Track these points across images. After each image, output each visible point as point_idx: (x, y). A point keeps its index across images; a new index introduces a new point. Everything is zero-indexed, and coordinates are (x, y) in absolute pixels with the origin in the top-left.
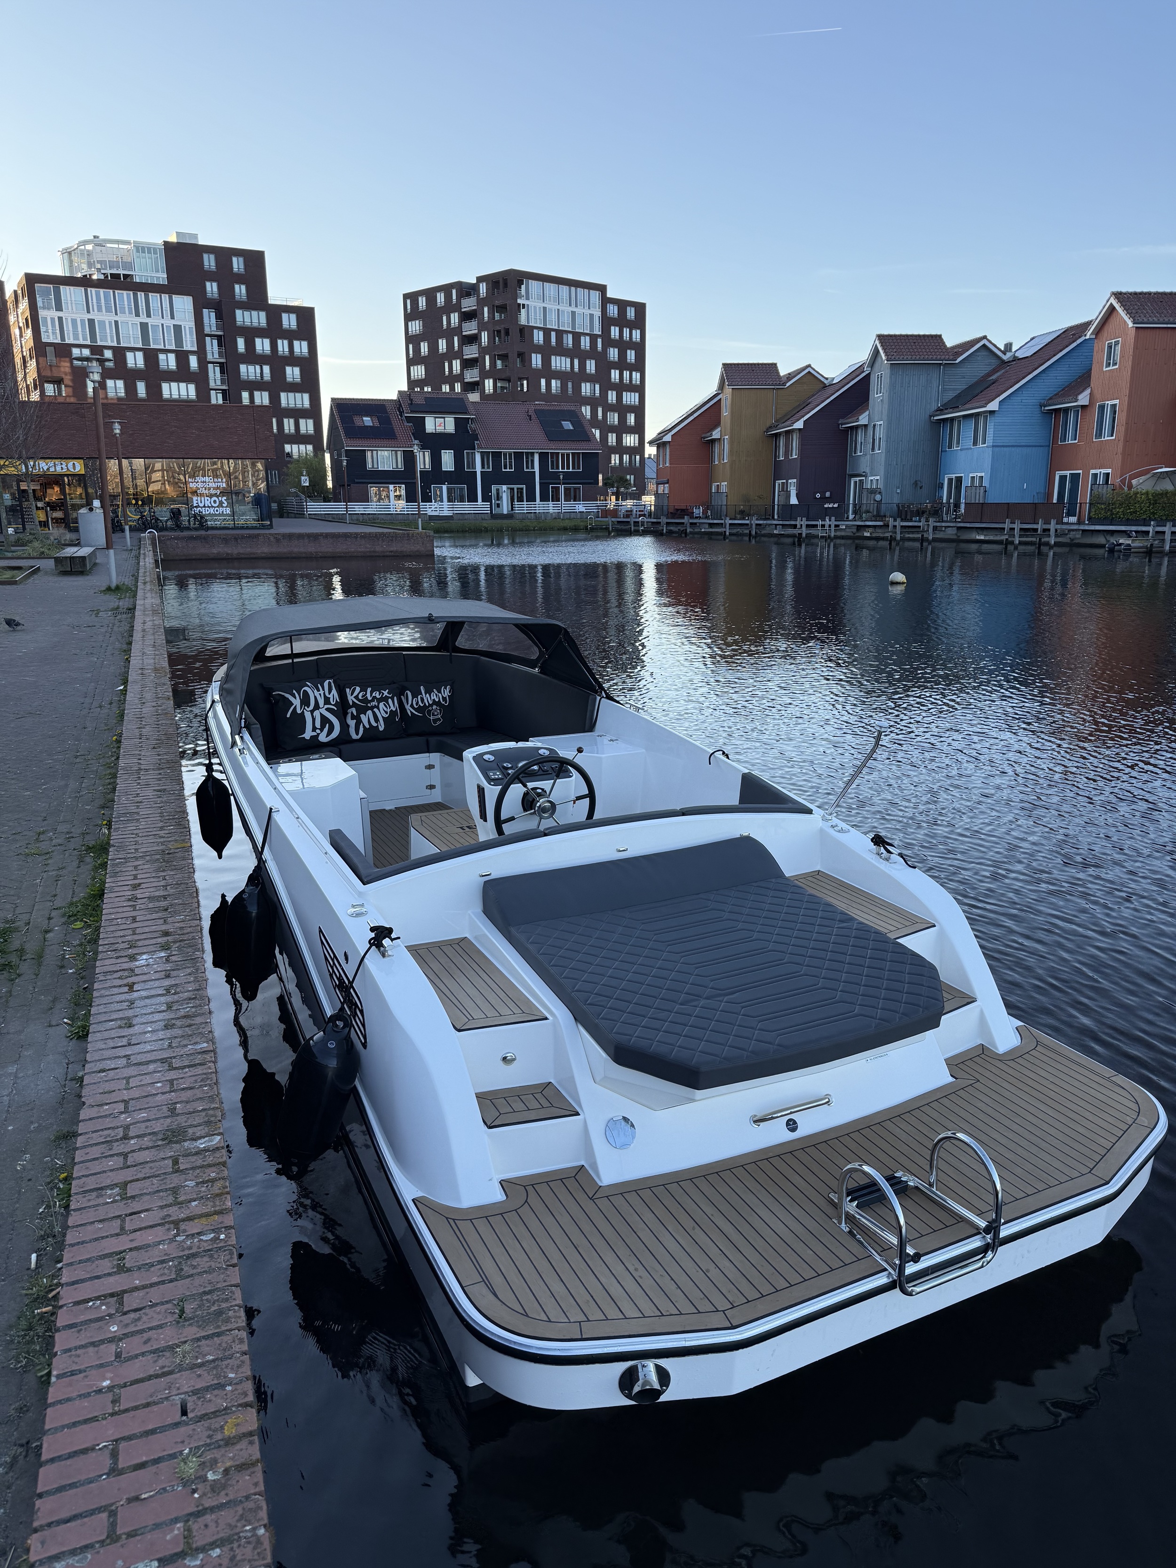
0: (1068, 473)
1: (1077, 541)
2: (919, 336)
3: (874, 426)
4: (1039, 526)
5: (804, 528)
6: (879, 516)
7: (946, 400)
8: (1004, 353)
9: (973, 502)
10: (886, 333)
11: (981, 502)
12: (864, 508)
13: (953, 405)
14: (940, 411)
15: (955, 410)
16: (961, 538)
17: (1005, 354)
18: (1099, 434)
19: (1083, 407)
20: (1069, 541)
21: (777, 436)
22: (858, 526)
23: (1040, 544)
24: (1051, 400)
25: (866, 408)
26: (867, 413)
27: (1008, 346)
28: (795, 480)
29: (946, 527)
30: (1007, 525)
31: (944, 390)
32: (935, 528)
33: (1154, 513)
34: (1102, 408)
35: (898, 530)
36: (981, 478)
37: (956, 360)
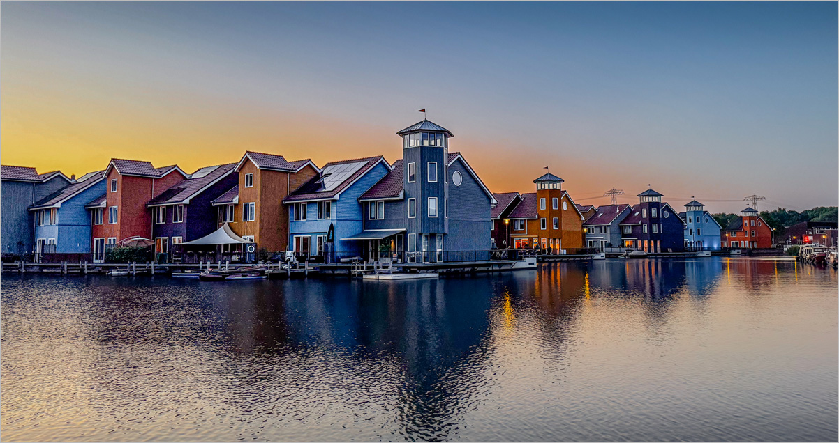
0: (99, 239)
1: (99, 272)
4: (80, 265)
7: (37, 200)
8: (71, 179)
9: (50, 252)
11: (54, 253)
13: (40, 203)
14: (34, 206)
15: (41, 206)
18: (111, 221)
19: (105, 208)
24: (89, 204)
27: (73, 177)
29: (31, 266)
30: (62, 265)
31: (36, 196)
34: (111, 208)
36: (54, 240)
37: (42, 181)
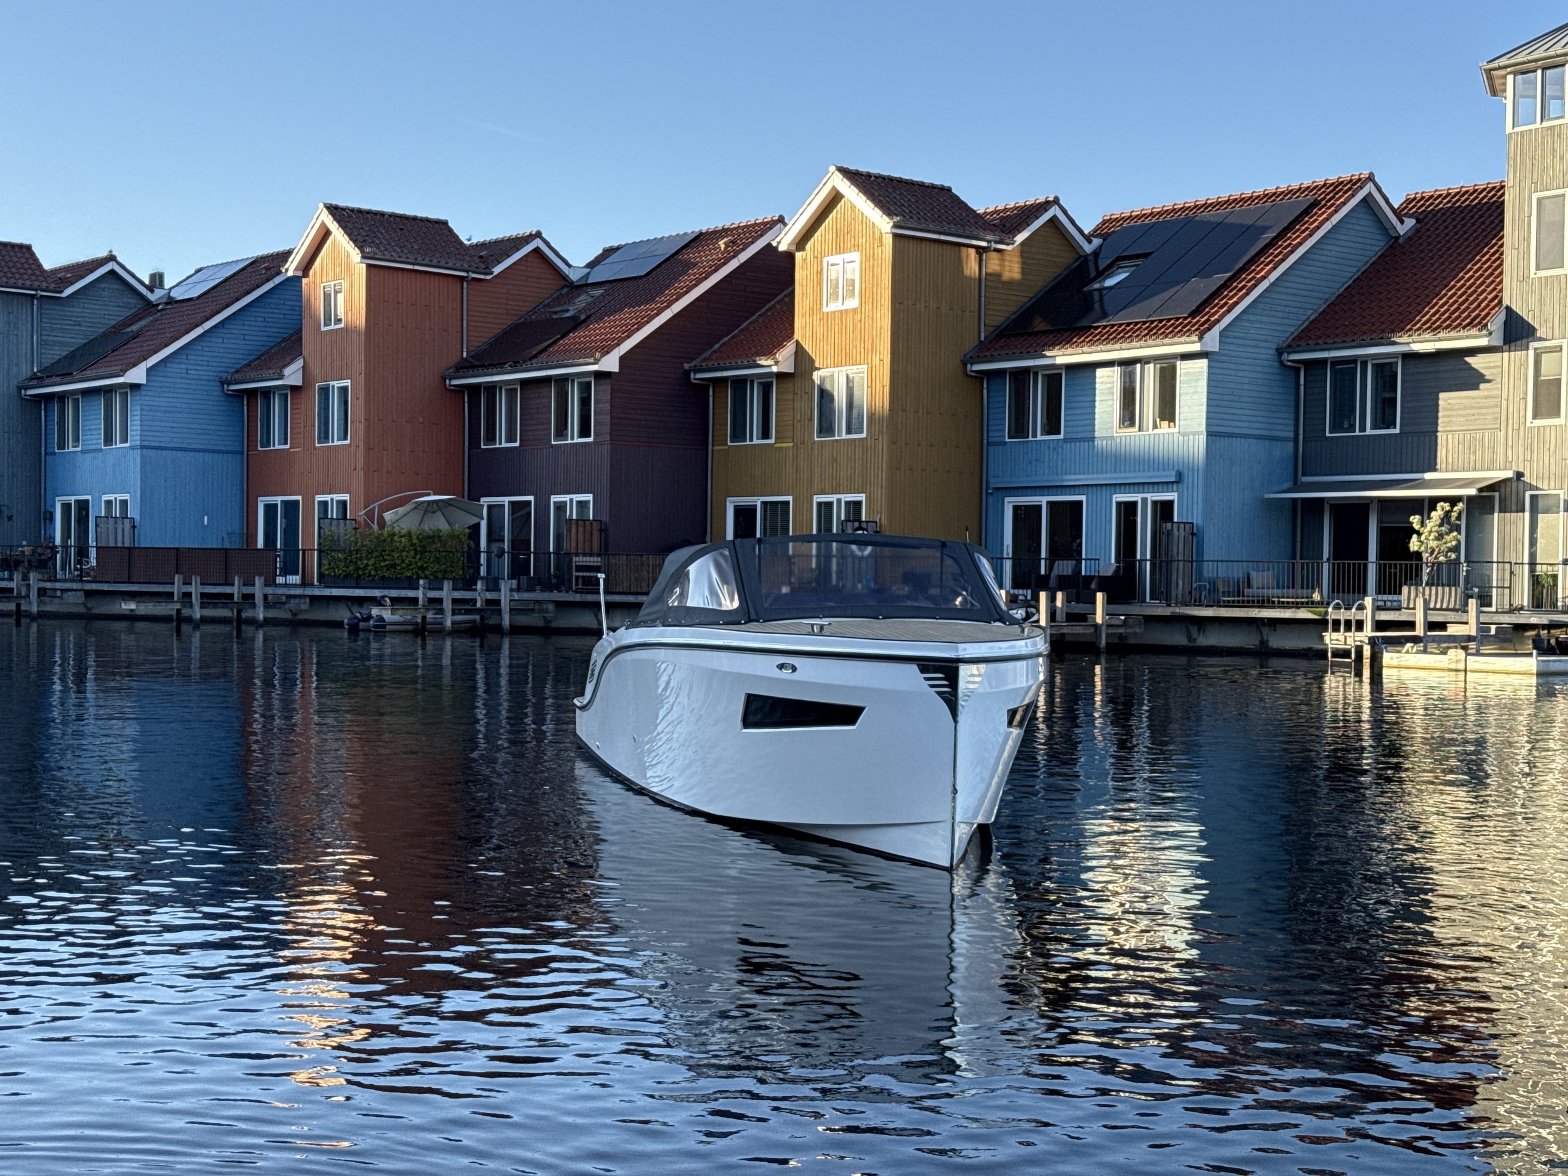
0: (278, 500)
1: (300, 617)
4: (235, 590)
8: (151, 289)
9: (112, 544)
11: (127, 545)
13: (63, 370)
14: (38, 379)
15: (69, 378)
16: (95, 611)
17: (152, 291)
18: (325, 436)
19: (294, 388)
20: (289, 616)
23: (240, 621)
24: (242, 371)
27: (157, 279)
29: (62, 590)
30: (177, 588)
31: (43, 344)
32: (42, 592)
33: (422, 568)
34: (325, 391)
36: (124, 503)
37: (61, 292)
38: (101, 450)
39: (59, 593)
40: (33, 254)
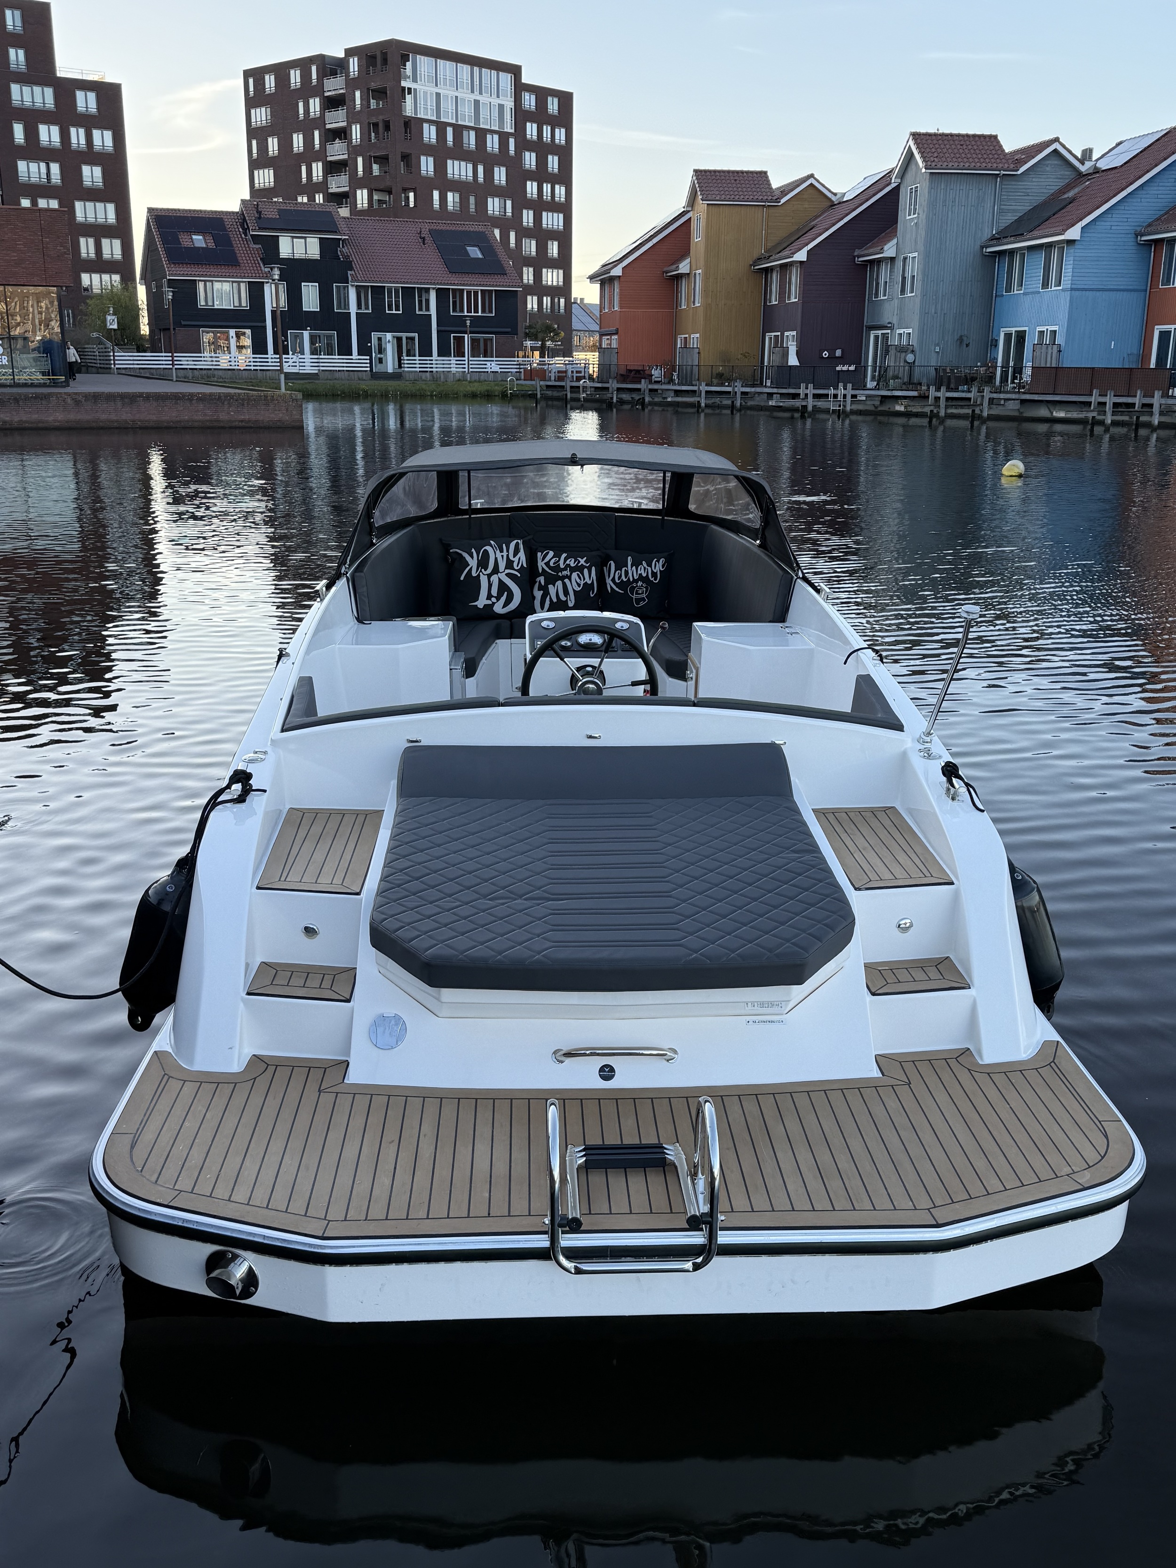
0: (1171, 328)
2: (968, 136)
3: (905, 259)
5: (810, 397)
6: (911, 384)
7: (1003, 225)
8: (1082, 162)
9: (1043, 365)
10: (923, 130)
11: (1054, 365)
12: (890, 373)
13: (1015, 230)
14: (996, 239)
16: (1025, 415)
17: (1083, 164)
21: (768, 271)
22: (883, 397)
23: (1139, 425)
24: (1152, 226)
25: (894, 234)
26: (895, 241)
27: (1087, 153)
28: (794, 333)
29: (1005, 400)
31: (1001, 211)
32: (991, 401)
35: (942, 403)
36: (1054, 333)
37: (1018, 170)
38: (1039, 292)
39: (1002, 402)
40: (998, 142)
